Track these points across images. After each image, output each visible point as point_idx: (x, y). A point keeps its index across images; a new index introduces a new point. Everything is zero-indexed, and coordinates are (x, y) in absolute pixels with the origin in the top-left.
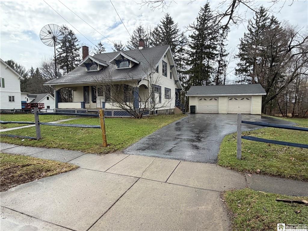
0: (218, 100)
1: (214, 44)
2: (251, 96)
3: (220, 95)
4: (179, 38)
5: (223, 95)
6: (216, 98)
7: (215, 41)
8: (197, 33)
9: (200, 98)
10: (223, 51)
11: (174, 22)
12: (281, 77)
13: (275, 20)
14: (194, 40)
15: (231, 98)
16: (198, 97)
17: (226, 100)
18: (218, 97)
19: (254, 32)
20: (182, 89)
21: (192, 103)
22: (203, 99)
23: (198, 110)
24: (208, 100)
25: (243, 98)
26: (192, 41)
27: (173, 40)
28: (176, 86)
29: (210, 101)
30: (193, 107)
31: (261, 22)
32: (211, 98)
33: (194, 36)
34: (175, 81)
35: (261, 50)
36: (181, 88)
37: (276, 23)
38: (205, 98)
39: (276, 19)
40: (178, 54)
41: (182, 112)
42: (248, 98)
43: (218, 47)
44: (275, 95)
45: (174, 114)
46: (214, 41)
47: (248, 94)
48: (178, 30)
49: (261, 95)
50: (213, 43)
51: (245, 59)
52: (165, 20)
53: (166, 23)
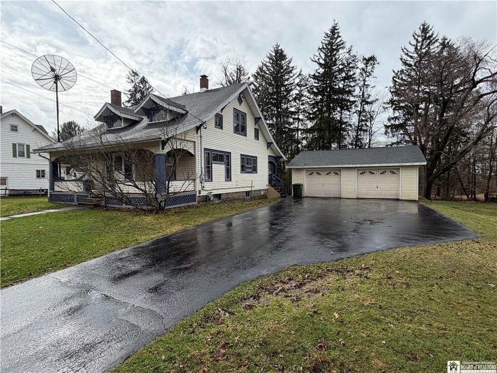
0: (341, 175)
1: (350, 86)
2: (398, 168)
3: (343, 166)
4: (294, 79)
5: (348, 166)
6: (337, 171)
7: (351, 82)
8: (322, 71)
9: (311, 172)
10: (366, 96)
11: (287, 57)
12: (464, 135)
13: (448, 43)
14: (317, 81)
15: (362, 171)
16: (307, 170)
17: (353, 175)
18: (340, 169)
19: (413, 64)
20: (282, 157)
21: (296, 179)
22: (315, 173)
23: (306, 191)
24: (323, 174)
25: (383, 171)
26: (315, 83)
27: (286, 83)
28: (271, 151)
29: (327, 176)
30: (298, 187)
31: (425, 48)
32: (328, 171)
33: (317, 76)
34: (268, 143)
35: (426, 91)
36: (280, 156)
37: (451, 47)
38: (319, 171)
39: (451, 42)
40: (295, 104)
41: (279, 194)
42: (394, 170)
43: (357, 92)
44: (450, 165)
45: (266, 198)
46: (349, 82)
47: (391, 165)
48: (293, 67)
49: (417, 166)
50: (348, 85)
51: (401, 108)
52: (274, 54)
53: (274, 58)
